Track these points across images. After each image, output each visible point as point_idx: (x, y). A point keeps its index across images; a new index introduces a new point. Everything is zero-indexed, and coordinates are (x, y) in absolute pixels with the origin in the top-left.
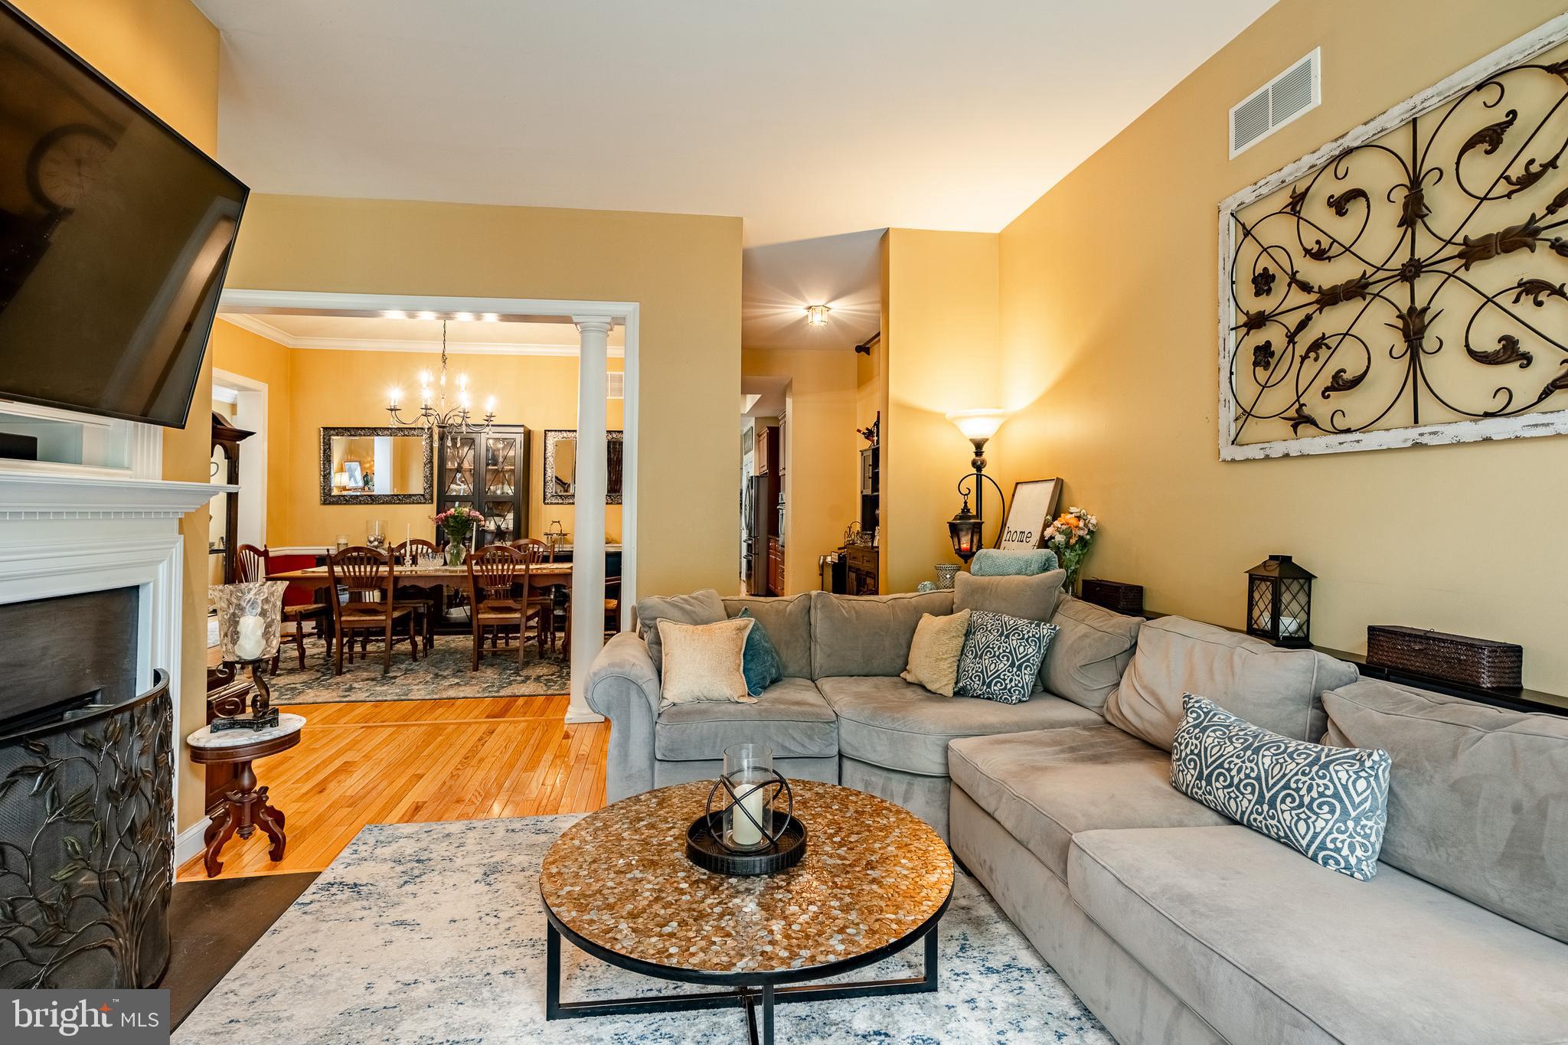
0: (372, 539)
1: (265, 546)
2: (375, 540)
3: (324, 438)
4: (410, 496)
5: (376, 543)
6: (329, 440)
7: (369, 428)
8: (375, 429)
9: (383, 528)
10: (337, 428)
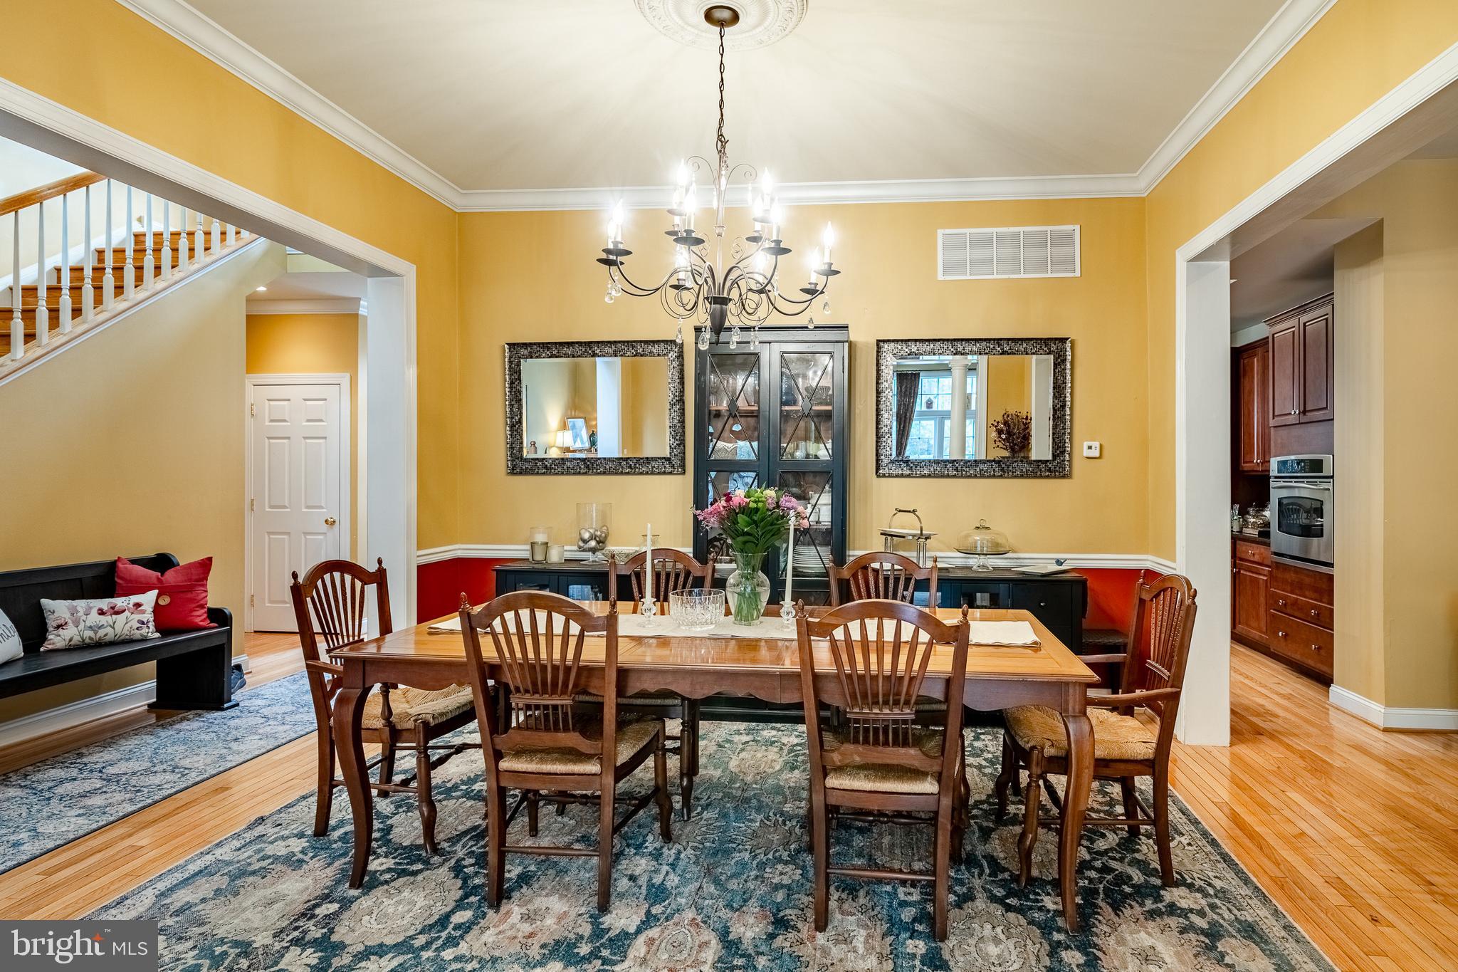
0: (586, 536)
1: (380, 562)
2: (591, 538)
3: (510, 362)
4: (648, 460)
5: (593, 544)
6: (519, 364)
7: (580, 343)
8: (589, 344)
9: (604, 516)
10: (531, 344)
